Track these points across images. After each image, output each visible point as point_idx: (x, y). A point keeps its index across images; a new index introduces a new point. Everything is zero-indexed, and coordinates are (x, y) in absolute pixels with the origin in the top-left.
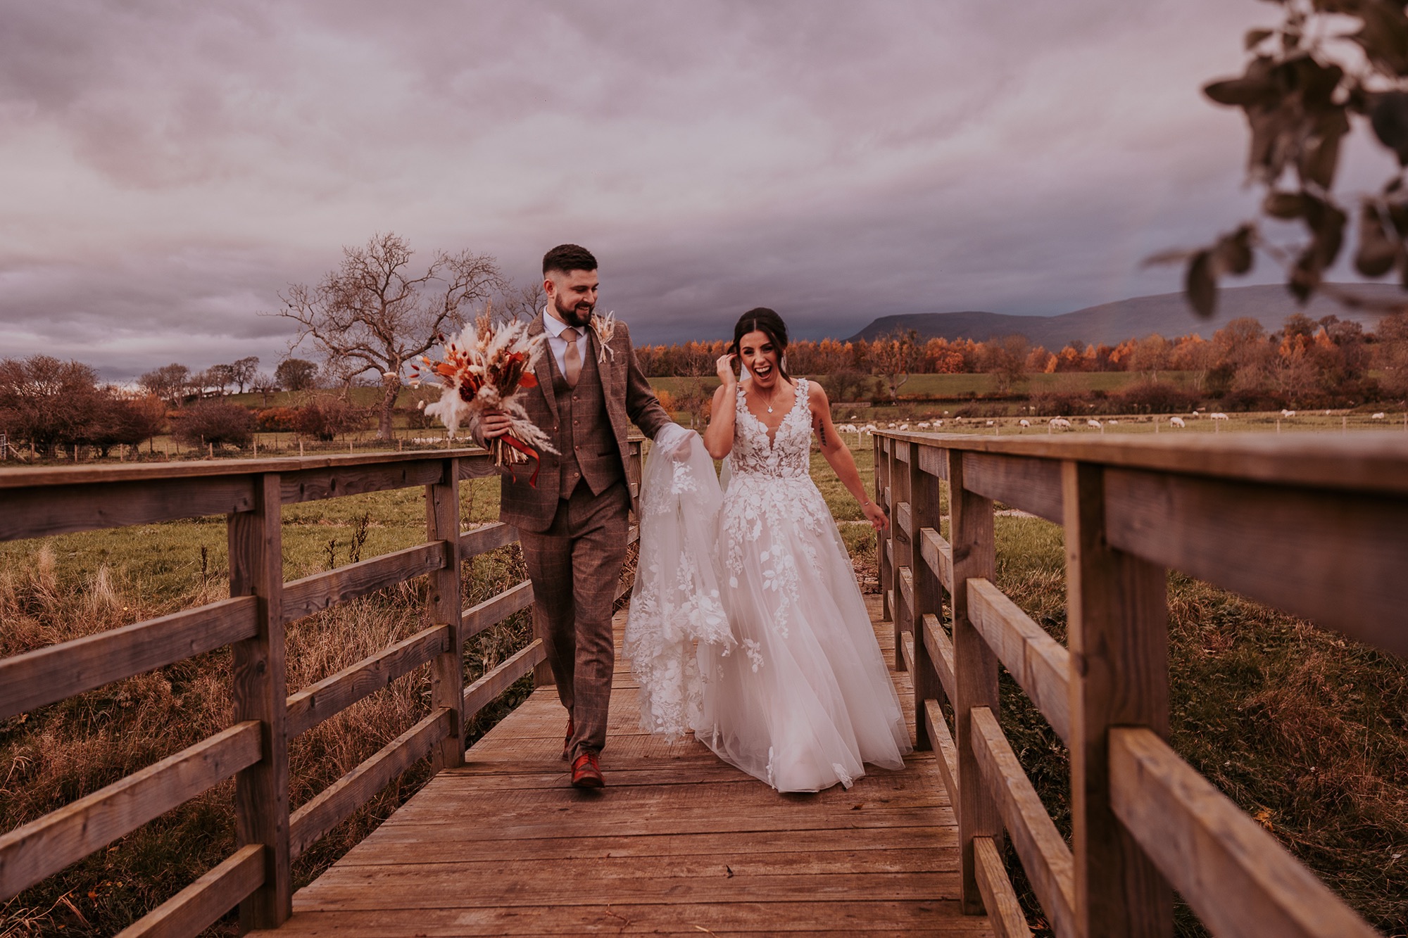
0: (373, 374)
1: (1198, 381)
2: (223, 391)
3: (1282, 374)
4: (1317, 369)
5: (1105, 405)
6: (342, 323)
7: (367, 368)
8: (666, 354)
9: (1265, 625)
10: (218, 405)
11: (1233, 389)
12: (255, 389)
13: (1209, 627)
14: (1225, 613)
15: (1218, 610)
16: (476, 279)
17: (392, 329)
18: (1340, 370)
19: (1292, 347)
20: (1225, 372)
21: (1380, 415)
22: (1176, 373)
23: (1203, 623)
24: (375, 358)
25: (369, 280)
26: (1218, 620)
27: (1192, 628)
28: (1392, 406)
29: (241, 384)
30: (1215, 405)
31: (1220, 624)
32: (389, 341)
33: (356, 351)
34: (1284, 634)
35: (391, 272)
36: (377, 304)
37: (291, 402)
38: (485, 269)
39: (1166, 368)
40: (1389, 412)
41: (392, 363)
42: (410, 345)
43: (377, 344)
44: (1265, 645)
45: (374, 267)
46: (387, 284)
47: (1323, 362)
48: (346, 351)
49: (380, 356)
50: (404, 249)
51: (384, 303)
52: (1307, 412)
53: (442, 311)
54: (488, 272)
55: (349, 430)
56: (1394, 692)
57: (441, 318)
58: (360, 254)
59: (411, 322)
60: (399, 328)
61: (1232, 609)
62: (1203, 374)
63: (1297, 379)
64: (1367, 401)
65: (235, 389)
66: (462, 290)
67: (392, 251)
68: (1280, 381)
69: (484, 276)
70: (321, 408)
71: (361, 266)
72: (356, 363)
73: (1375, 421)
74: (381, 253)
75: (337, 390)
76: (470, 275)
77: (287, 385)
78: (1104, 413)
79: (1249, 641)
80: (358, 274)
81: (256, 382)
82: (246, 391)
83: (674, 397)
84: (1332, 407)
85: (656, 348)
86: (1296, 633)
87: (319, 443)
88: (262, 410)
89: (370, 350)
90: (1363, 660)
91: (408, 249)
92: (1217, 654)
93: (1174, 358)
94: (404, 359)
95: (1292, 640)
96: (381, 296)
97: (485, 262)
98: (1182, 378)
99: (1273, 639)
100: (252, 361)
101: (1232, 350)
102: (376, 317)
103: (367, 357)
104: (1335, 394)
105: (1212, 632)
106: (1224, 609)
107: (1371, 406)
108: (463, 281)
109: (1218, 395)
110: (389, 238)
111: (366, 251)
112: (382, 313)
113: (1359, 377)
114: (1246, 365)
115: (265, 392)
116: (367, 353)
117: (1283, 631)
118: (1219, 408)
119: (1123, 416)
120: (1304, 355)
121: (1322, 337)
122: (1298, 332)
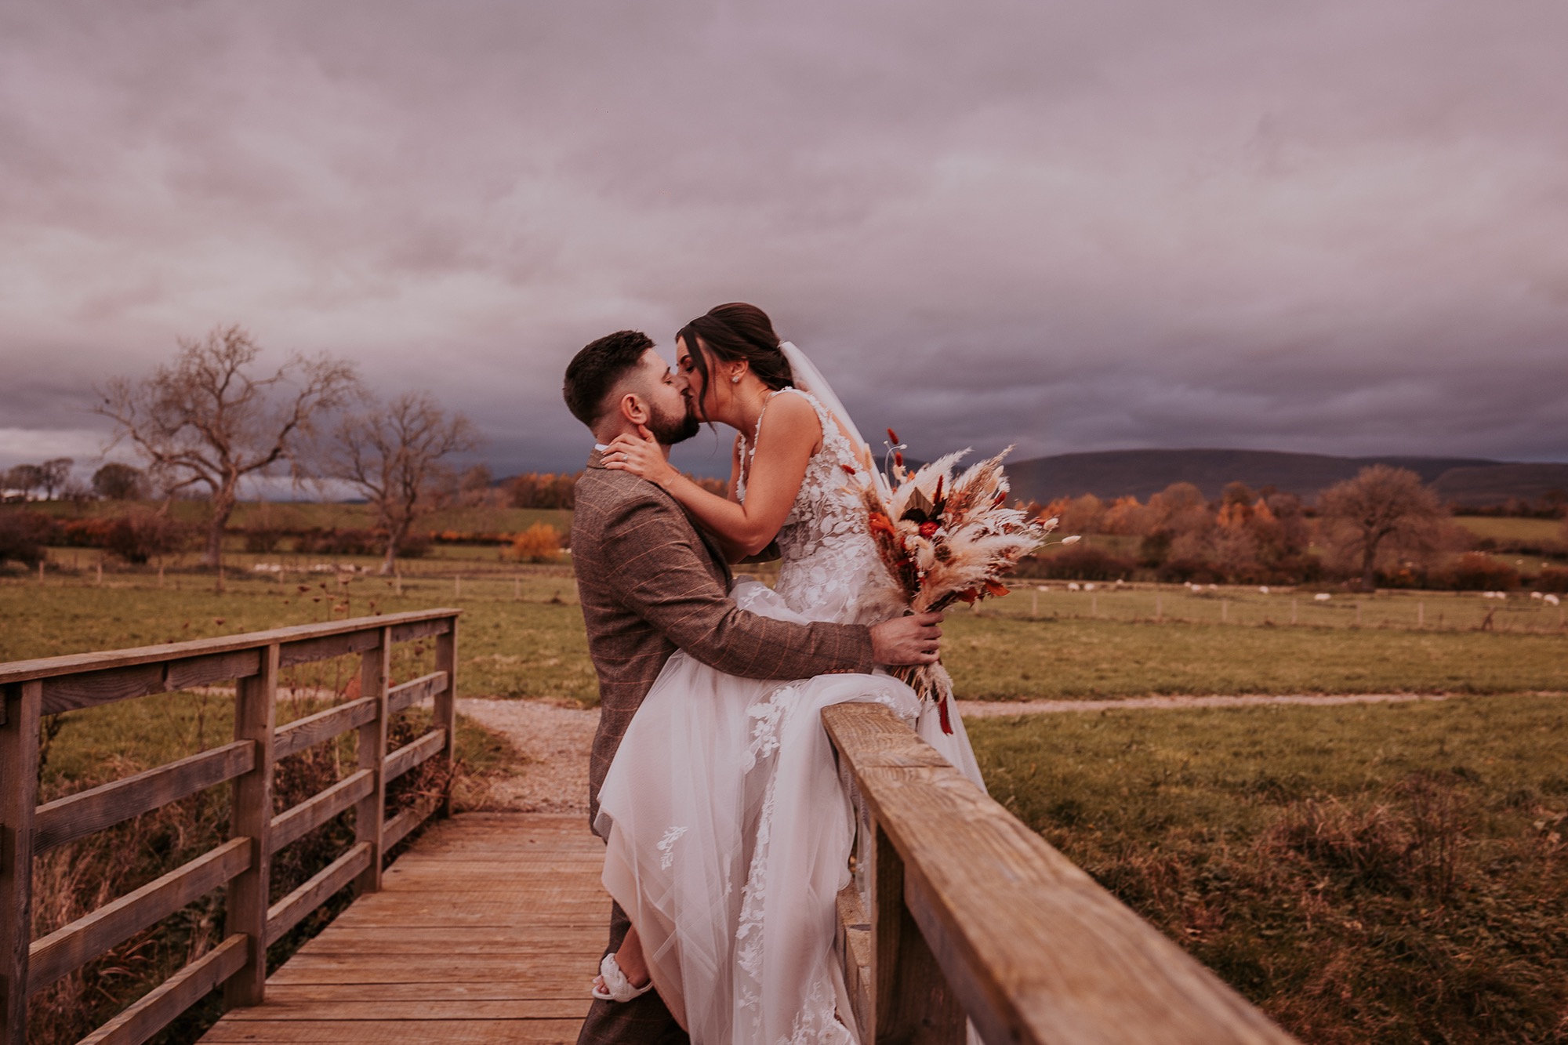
0: (203, 486)
1: (1132, 548)
2: (26, 495)
3: (1221, 545)
4: (1256, 542)
5: (1034, 568)
6: (168, 425)
7: (195, 480)
8: (555, 483)
9: (1262, 896)
10: (19, 510)
11: (1170, 559)
12: (67, 495)
13: (1192, 896)
14: (1211, 876)
15: (1201, 870)
16: (333, 385)
17: (229, 436)
18: (1279, 543)
19: (1231, 516)
20: (1161, 540)
21: (1322, 597)
22: (1110, 538)
23: (1183, 890)
24: (206, 469)
25: (206, 377)
26: (1202, 886)
27: (1171, 898)
28: (1334, 587)
29: (50, 489)
30: (1150, 574)
31: (1204, 891)
32: (224, 450)
33: (184, 460)
34: (1286, 910)
35: (233, 370)
36: (212, 404)
37: (107, 513)
38: (345, 374)
39: (1099, 532)
40: (1331, 592)
41: (226, 475)
42: (248, 456)
43: (209, 453)
44: (1263, 925)
45: (213, 363)
46: (227, 383)
47: (1264, 535)
48: (172, 457)
49: (211, 467)
50: (250, 344)
51: (222, 406)
52: (1246, 588)
53: (290, 419)
54: (349, 378)
55: (168, 551)
56: (1432, 1001)
57: (288, 428)
58: (197, 347)
59: (252, 429)
60: (236, 436)
61: (1218, 871)
62: (1139, 540)
63: (1236, 551)
64: (1307, 579)
65: (42, 495)
66: (316, 397)
67: (235, 346)
68: (1218, 553)
69: (344, 383)
70: (135, 525)
71: (197, 360)
72: (183, 474)
73: (1319, 603)
74: (222, 347)
75: (157, 505)
76: (328, 380)
77: (106, 492)
78: (1032, 576)
79: (1243, 919)
80: (193, 369)
81: (68, 487)
82: (55, 496)
83: (559, 533)
84: (1270, 583)
85: (543, 477)
86: (1302, 910)
87: (128, 565)
88: (72, 520)
89: (201, 460)
90: (1388, 951)
91: (255, 345)
92: (1202, 936)
93: (1109, 521)
94: (240, 472)
95: (1297, 919)
96: (219, 397)
97: (346, 366)
98: (1115, 543)
99: (1273, 916)
100: (66, 462)
101: (1169, 516)
102: (211, 421)
103: (196, 468)
104: (1273, 569)
105: (1196, 904)
106: (1209, 870)
107: (1312, 585)
108: (318, 386)
109: (1152, 564)
110: (231, 332)
111: (204, 343)
112: (219, 417)
113: (1298, 553)
114: (1183, 534)
115: (77, 500)
116: (196, 462)
117: (1286, 906)
118: (1155, 579)
119: (1052, 582)
120: (1243, 526)
121: (1261, 509)
122: (1236, 501)
